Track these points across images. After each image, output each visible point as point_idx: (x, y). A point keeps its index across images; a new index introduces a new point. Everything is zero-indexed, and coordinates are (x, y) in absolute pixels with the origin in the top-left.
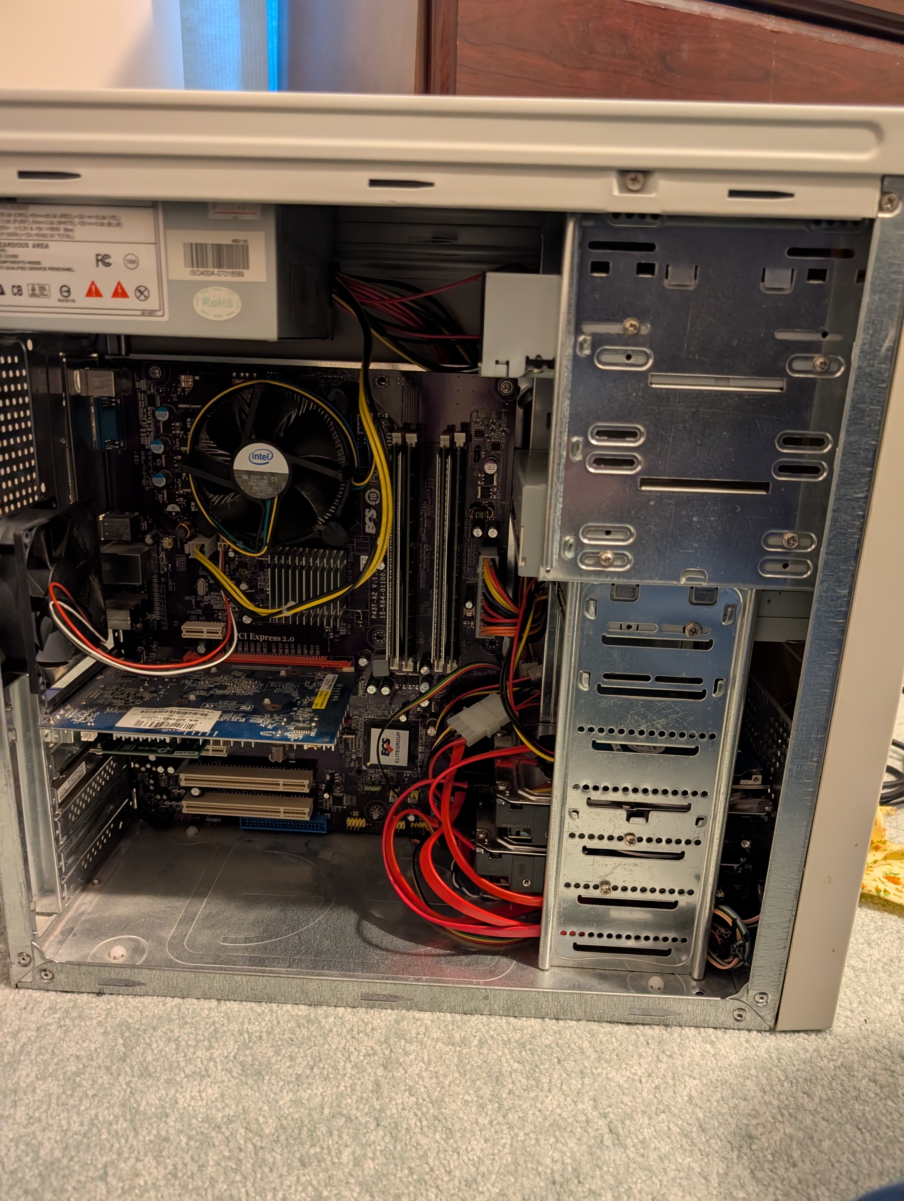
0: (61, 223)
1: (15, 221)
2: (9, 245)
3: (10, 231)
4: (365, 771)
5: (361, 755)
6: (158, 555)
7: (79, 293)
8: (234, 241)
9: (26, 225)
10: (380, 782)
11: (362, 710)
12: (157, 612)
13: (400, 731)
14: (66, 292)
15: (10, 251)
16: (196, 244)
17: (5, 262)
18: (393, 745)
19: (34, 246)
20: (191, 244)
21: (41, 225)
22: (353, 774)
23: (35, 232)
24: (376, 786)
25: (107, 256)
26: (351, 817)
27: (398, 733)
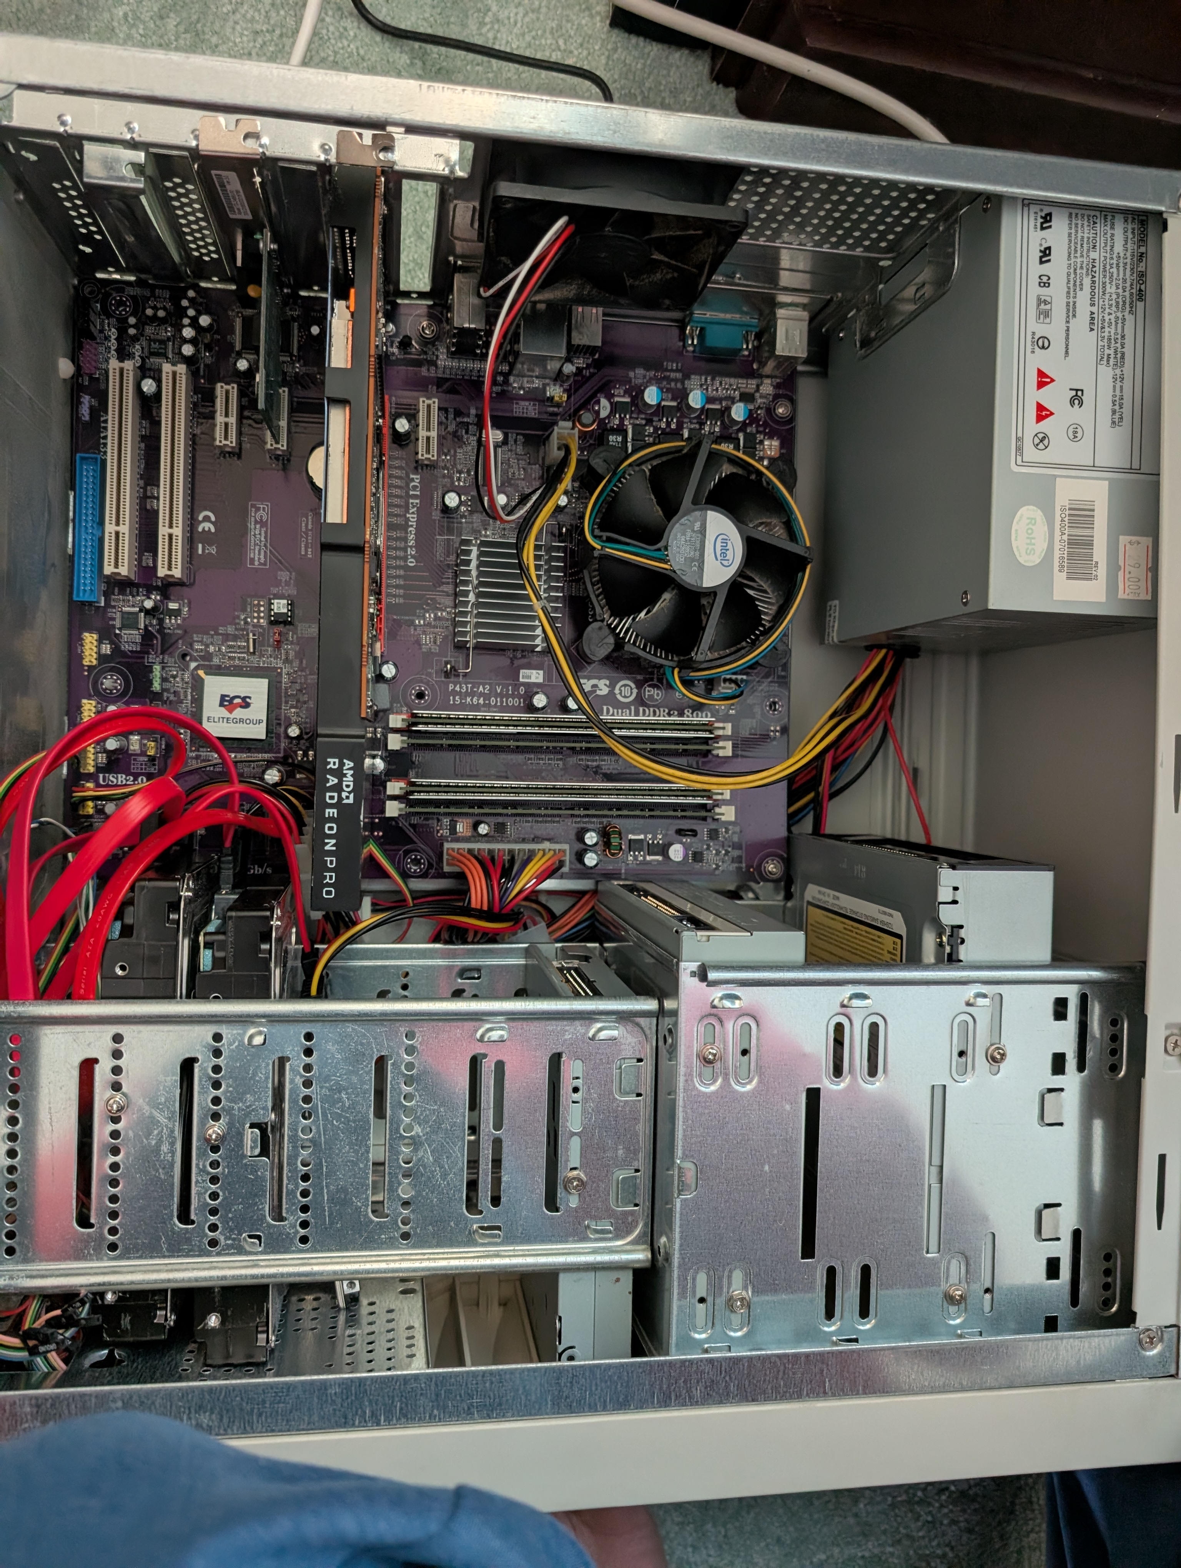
0: (1116, 352)
1: (1118, 294)
2: (1094, 282)
3: (1108, 286)
4: (187, 667)
5: (216, 661)
6: (537, 377)
7: (1039, 360)
8: (1097, 563)
9: (1114, 308)
10: (167, 690)
11: (296, 663)
12: (449, 363)
13: (264, 725)
14: (1043, 344)
15: (1087, 281)
16: (1093, 516)
17: (1075, 273)
18: (239, 713)
19: (1092, 313)
20: (1093, 510)
21: (1113, 326)
22: (182, 647)
23: (1107, 318)
24: (161, 685)
25: (1081, 404)
26: (100, 641)
27: (260, 722)
